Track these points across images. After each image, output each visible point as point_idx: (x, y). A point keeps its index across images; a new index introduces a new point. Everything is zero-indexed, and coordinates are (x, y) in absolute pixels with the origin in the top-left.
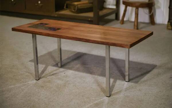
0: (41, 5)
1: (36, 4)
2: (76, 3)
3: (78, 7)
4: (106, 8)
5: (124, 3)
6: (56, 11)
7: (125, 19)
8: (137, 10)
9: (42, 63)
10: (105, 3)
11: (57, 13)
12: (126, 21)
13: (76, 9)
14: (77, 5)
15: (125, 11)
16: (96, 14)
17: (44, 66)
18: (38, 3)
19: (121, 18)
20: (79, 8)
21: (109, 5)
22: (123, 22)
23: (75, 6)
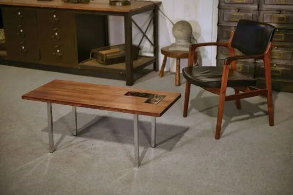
0: (60, 54)
1: (54, 54)
2: (104, 52)
3: (106, 57)
4: (142, 56)
5: (163, 52)
6: (79, 62)
7: (165, 70)
8: (178, 61)
9: (57, 132)
10: (140, 51)
11: (81, 64)
12: (167, 72)
13: (105, 59)
14: (106, 54)
15: (165, 61)
16: (129, 66)
17: (60, 136)
18: (57, 52)
19: (160, 68)
20: (108, 58)
21: (146, 52)
22: (162, 74)
23: (102, 55)
